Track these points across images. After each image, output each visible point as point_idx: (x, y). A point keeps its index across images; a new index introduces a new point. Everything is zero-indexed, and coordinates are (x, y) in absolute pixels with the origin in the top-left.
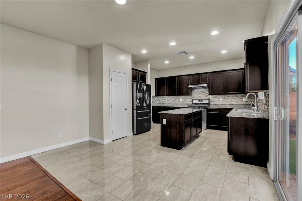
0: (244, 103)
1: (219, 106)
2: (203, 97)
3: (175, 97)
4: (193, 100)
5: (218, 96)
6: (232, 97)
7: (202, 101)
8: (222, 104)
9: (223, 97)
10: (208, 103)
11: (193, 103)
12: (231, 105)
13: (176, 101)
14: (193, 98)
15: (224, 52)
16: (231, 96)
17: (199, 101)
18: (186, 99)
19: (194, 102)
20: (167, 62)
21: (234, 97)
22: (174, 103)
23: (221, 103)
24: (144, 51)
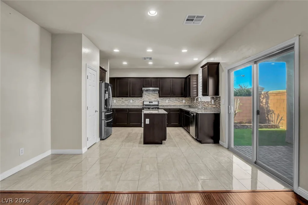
0: (183, 104)
1: (166, 107)
2: (153, 100)
3: (124, 99)
4: (143, 102)
5: (165, 98)
6: (175, 100)
7: (152, 102)
8: (169, 106)
9: (169, 100)
10: (157, 104)
11: (144, 105)
12: (174, 106)
13: (126, 102)
14: (143, 100)
15: (177, 63)
16: (174, 98)
17: (150, 102)
18: (137, 101)
19: (145, 103)
20: (125, 63)
21: (177, 100)
22: (124, 105)
23: (167, 105)
24: (116, 51)
